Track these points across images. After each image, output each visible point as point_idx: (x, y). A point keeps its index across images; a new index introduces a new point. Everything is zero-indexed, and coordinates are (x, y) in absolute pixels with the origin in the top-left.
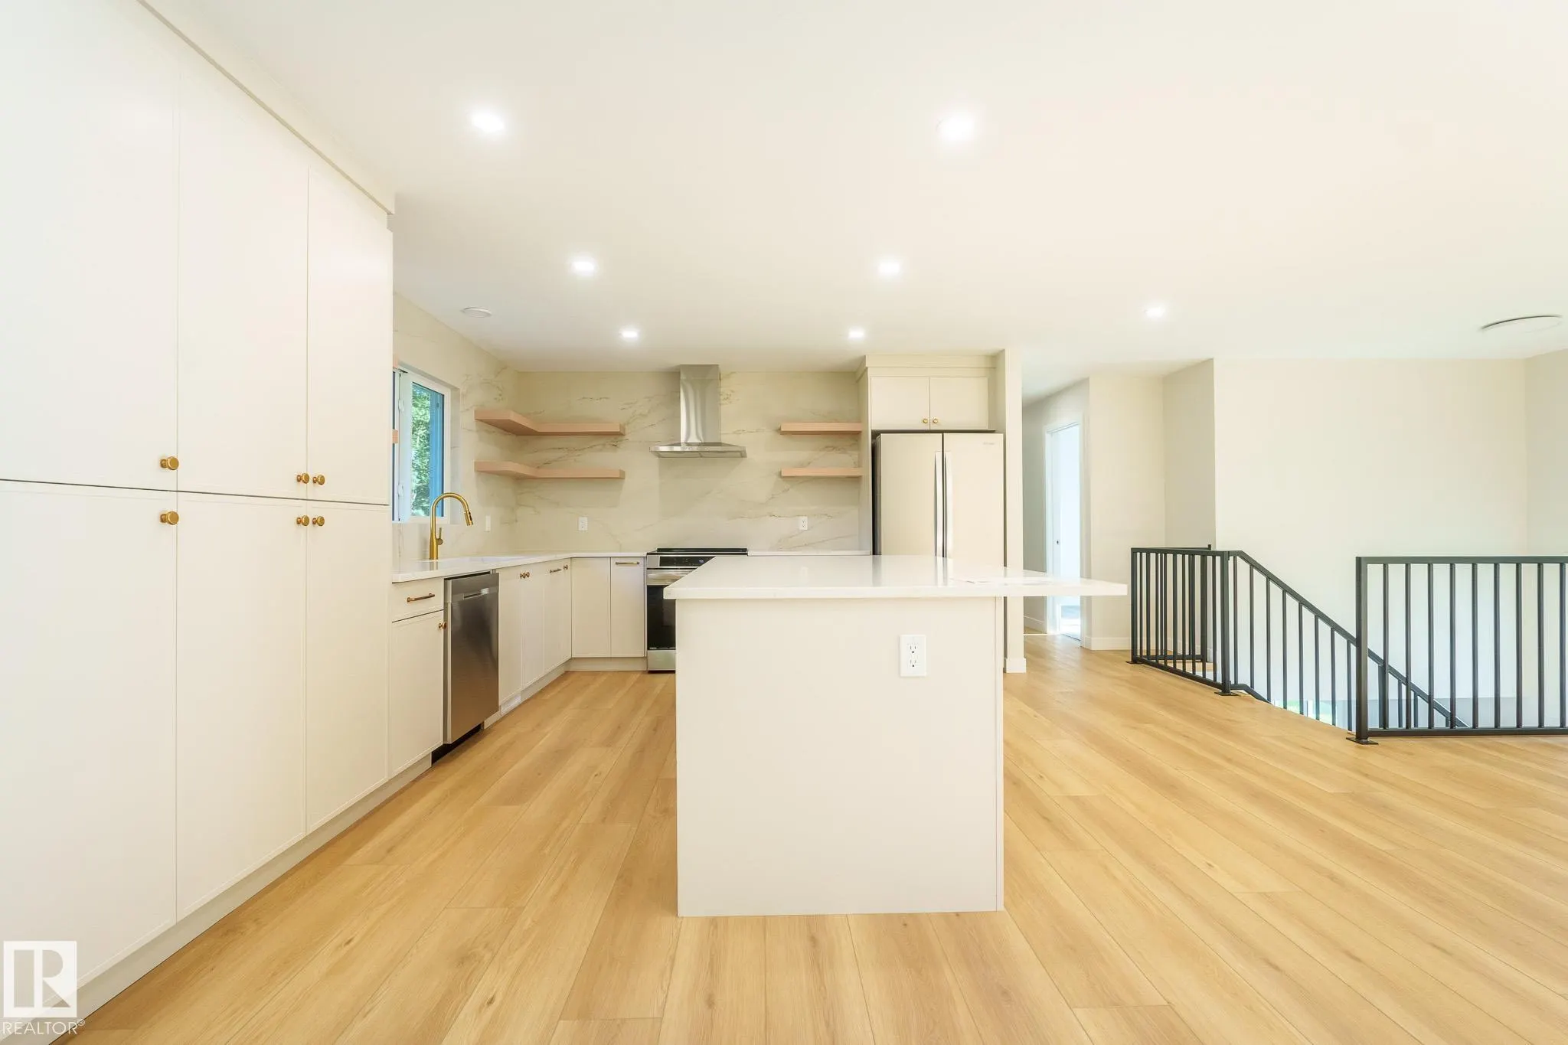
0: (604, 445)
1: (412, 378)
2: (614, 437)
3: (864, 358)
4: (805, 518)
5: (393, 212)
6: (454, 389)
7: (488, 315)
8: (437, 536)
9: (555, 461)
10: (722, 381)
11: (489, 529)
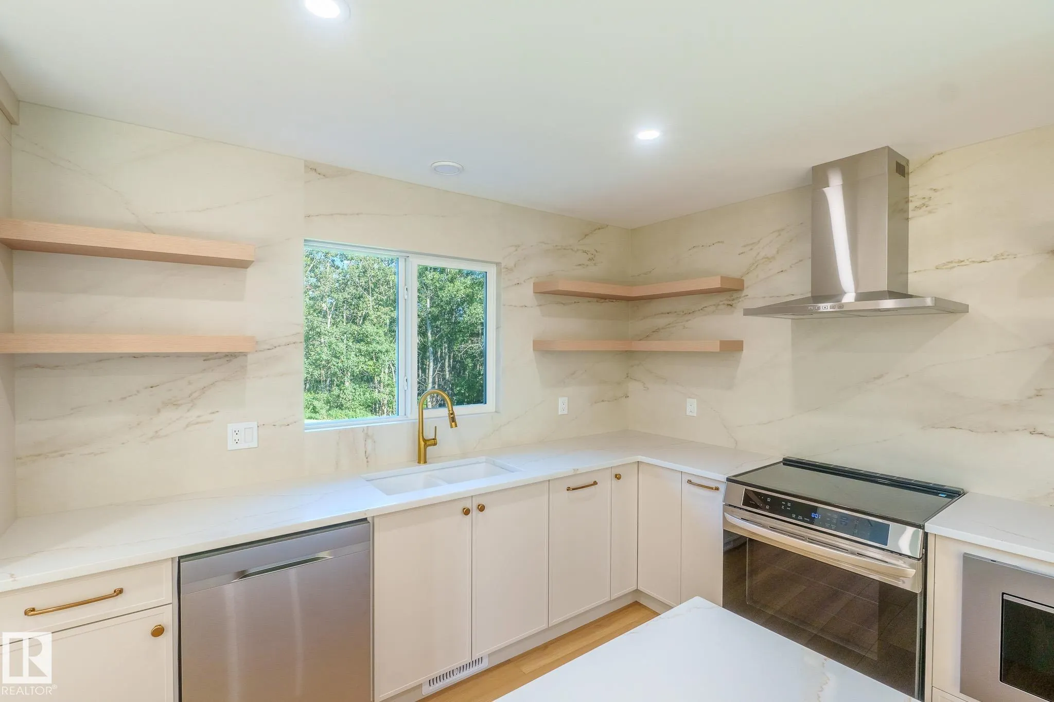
0: (717, 305)
6: (497, 264)
8: (429, 434)
9: (663, 328)
10: (910, 176)
11: (566, 412)
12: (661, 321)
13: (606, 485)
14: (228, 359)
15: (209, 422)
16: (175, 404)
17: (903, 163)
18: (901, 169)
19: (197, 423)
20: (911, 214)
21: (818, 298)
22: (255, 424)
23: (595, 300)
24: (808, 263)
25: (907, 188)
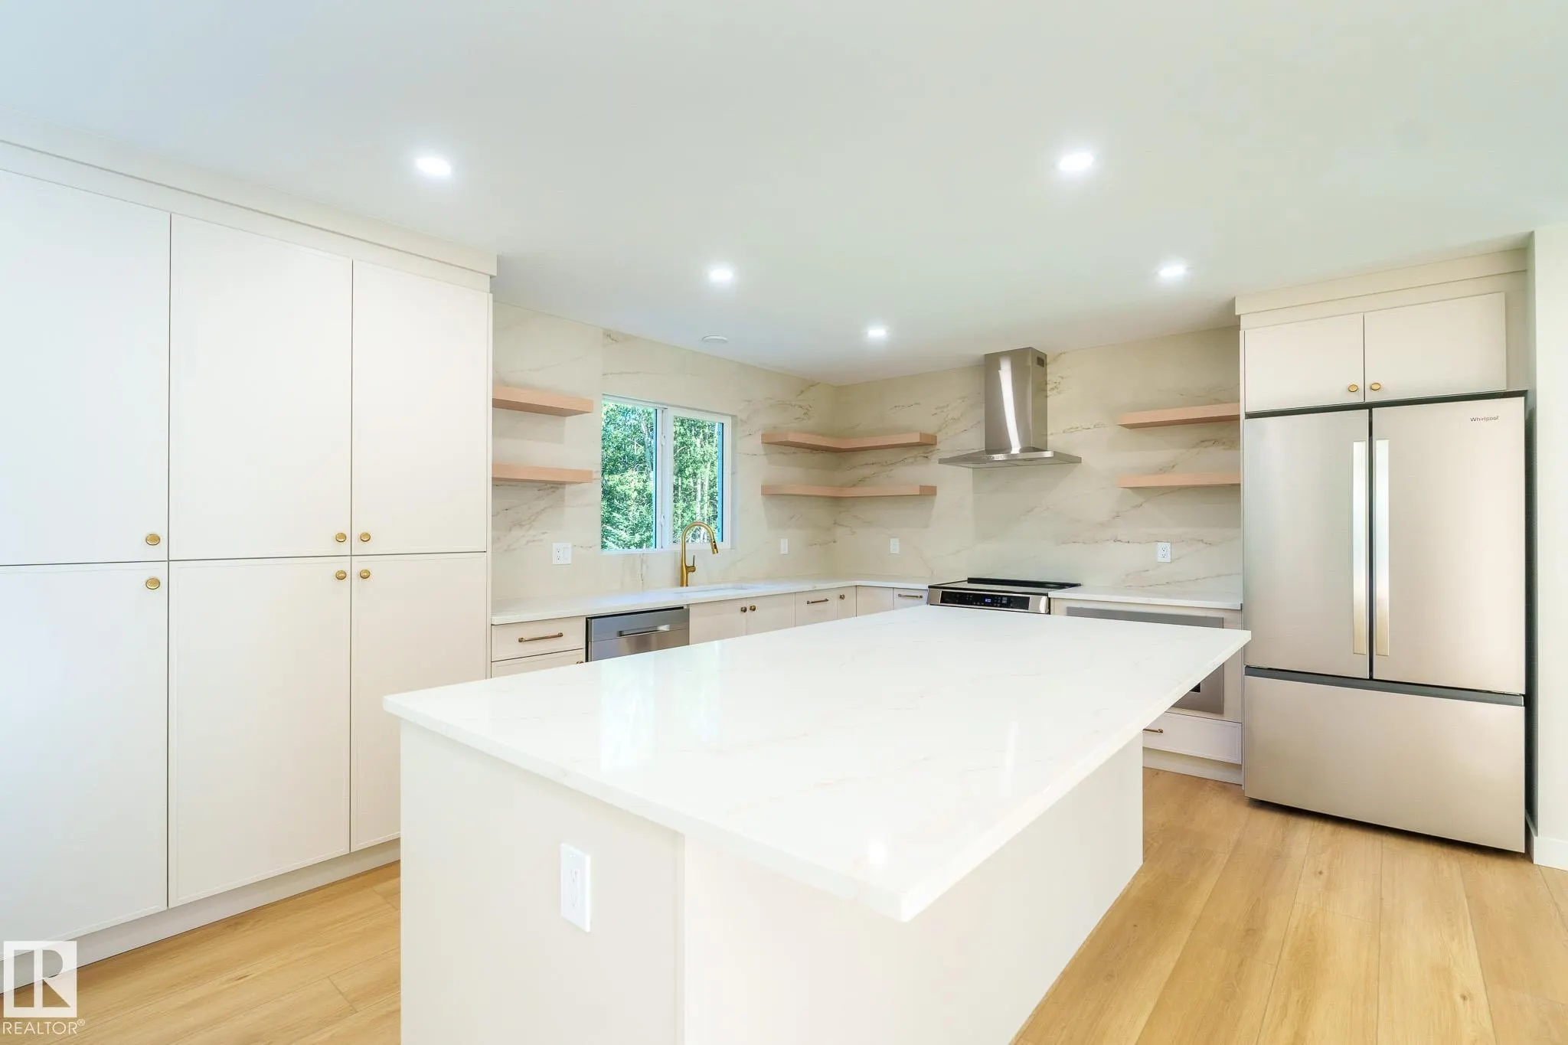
0: (915, 457)
1: (673, 413)
2: (926, 445)
3: (1231, 304)
4: (1164, 545)
5: (495, 274)
6: (733, 417)
7: (725, 341)
8: (689, 563)
9: (869, 478)
10: (1048, 366)
11: (786, 552)
12: (867, 471)
13: (834, 602)
14: (552, 490)
15: (541, 540)
16: (519, 524)
17: (1043, 358)
18: (1041, 361)
19: (534, 541)
20: (1049, 393)
21: (990, 450)
22: (570, 546)
23: (809, 450)
24: (983, 426)
25: (1046, 374)
